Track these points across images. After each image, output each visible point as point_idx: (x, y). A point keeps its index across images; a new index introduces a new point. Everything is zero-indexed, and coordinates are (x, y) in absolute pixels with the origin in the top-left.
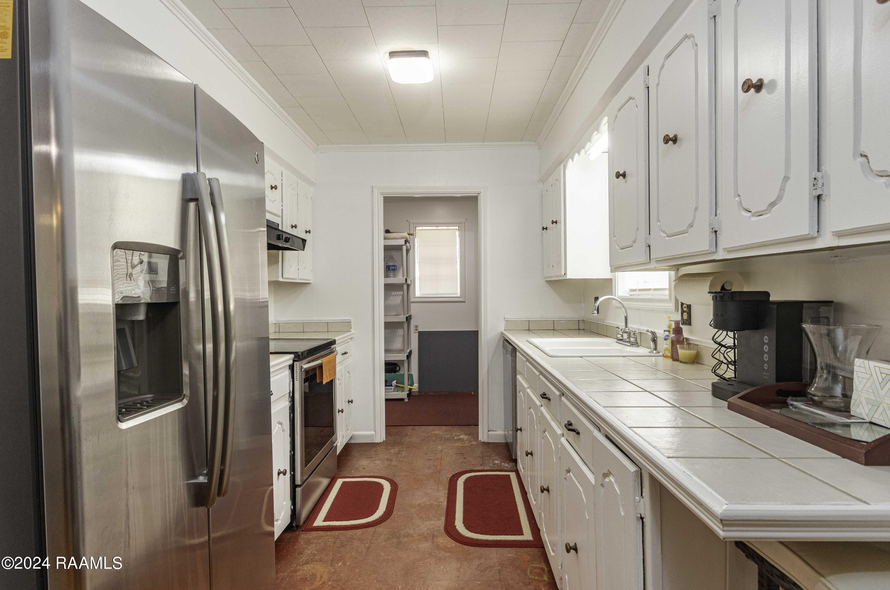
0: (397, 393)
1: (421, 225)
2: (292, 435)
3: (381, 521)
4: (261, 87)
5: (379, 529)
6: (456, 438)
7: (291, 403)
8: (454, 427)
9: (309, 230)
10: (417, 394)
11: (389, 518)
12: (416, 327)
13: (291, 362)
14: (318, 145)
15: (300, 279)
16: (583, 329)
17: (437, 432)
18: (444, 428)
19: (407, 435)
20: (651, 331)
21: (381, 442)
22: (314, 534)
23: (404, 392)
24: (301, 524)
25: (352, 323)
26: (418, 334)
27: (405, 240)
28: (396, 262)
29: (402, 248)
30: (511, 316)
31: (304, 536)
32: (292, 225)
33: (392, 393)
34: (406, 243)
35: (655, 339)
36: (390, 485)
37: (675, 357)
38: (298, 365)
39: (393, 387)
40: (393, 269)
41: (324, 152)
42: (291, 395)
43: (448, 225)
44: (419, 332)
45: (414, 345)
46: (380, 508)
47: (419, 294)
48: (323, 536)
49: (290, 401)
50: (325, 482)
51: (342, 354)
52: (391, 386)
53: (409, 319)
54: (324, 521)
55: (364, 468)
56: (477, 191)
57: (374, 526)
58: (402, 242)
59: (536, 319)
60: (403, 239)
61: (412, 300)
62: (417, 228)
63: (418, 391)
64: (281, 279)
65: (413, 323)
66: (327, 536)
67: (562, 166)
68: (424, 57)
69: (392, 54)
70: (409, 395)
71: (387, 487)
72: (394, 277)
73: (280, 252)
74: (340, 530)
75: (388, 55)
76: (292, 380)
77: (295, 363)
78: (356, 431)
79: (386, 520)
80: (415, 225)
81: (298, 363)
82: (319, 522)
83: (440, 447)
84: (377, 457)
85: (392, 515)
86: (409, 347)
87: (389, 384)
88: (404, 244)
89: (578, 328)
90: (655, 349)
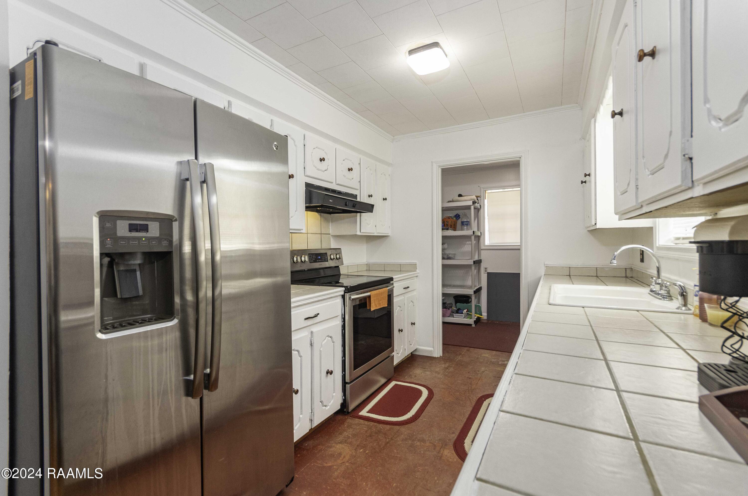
0: (466, 319)
1: (489, 189)
2: (343, 346)
3: (407, 423)
4: (337, 101)
5: (403, 429)
6: (500, 363)
7: (343, 323)
8: (503, 353)
9: (386, 198)
10: (486, 321)
11: (414, 421)
12: (486, 269)
13: (343, 293)
14: (394, 137)
15: (378, 233)
16: (632, 277)
17: (487, 355)
18: (494, 352)
19: (460, 354)
20: (680, 285)
21: (438, 357)
22: (357, 421)
23: (472, 319)
24: (349, 411)
25: (417, 265)
26: (487, 274)
27: (473, 202)
28: (469, 218)
29: (470, 207)
30: (550, 263)
31: (350, 421)
32: (369, 195)
33: (463, 319)
34: (473, 204)
35: (684, 294)
36: (427, 394)
37: (703, 317)
38: (347, 296)
39: (463, 315)
40: (466, 225)
41: (399, 141)
42: (343, 317)
43: (512, 187)
44: (487, 272)
45: (484, 283)
46: (411, 411)
47: (488, 243)
48: (361, 424)
49: (342, 321)
50: (383, 381)
51: (404, 288)
52: (462, 313)
53: (478, 263)
54: (368, 412)
55: (416, 376)
56: (518, 155)
57: (400, 425)
58: (470, 203)
59: (577, 265)
60: (472, 200)
61: (483, 247)
62: (487, 192)
63: (487, 319)
64: (358, 233)
65: (483, 265)
66: (364, 424)
67: (593, 120)
68: (436, 47)
69: (411, 52)
70: (476, 322)
71: (425, 393)
72: (468, 230)
73: (359, 214)
74: (374, 422)
75: (408, 53)
76: (344, 306)
77: (346, 294)
78: (420, 346)
79: (411, 423)
80: (485, 189)
81: (347, 294)
82: (364, 413)
83: (483, 369)
84: (430, 369)
85: (418, 420)
86: (480, 284)
87: (461, 312)
88: (472, 204)
89: (624, 276)
90: (685, 305)
